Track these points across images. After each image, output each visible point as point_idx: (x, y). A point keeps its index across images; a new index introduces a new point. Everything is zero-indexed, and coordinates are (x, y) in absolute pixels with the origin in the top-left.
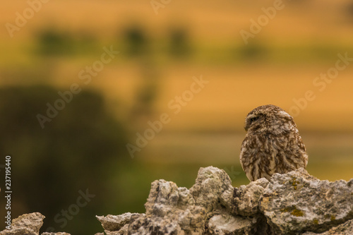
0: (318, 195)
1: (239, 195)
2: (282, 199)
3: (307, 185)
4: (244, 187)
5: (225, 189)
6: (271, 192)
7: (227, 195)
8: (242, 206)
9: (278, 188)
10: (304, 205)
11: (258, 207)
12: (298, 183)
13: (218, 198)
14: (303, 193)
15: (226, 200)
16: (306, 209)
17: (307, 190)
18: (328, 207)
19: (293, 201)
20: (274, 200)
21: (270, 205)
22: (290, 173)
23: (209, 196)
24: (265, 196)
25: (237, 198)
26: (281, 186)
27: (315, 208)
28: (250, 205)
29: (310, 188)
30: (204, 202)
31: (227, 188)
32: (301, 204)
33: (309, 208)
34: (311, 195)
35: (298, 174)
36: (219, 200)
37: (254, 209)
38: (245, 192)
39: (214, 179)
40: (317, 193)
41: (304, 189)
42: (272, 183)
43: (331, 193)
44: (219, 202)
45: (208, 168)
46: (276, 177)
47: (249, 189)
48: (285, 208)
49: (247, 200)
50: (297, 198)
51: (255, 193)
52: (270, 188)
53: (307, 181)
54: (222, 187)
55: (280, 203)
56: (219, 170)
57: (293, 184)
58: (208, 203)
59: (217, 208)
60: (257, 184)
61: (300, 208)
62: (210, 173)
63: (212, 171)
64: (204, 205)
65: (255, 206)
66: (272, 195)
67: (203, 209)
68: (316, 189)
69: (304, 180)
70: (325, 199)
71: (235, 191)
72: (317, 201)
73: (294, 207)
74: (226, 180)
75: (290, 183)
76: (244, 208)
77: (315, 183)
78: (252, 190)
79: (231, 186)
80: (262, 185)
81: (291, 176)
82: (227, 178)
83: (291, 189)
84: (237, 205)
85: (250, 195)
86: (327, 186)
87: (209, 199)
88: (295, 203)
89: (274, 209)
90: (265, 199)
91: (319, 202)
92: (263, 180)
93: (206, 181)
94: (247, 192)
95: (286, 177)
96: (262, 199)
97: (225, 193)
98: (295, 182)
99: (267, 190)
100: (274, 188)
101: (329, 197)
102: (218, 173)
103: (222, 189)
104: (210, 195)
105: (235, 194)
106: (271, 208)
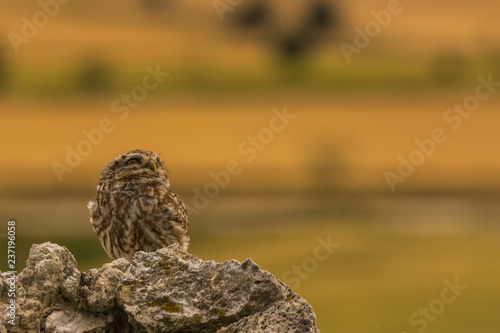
0: (201, 282)
1: (88, 283)
2: (150, 288)
3: (184, 267)
4: (95, 271)
5: (68, 275)
6: (133, 277)
7: (71, 283)
8: (92, 299)
9: (143, 272)
10: (181, 296)
11: (115, 299)
12: (172, 264)
13: (59, 288)
14: (179, 279)
15: (69, 290)
16: (183, 302)
17: (185, 274)
18: (214, 299)
19: (164, 290)
20: (138, 290)
21: (132, 297)
22: (160, 251)
23: (45, 285)
24: (126, 283)
25: (86, 287)
26: (147, 269)
27: (196, 300)
28: (104, 296)
29: (188, 272)
30: (39, 293)
31: (71, 273)
32: (176, 295)
33: (187, 300)
34: (191, 282)
35: (171, 251)
36: (61, 290)
37: (110, 302)
38: (97, 279)
39: (53, 261)
40: (199, 278)
41: (180, 274)
42: (135, 265)
43: (219, 279)
44: (60, 292)
45: (44, 245)
46: (140, 256)
47: (102, 274)
48: (153, 301)
49: (99, 289)
50: (170, 286)
51: (110, 279)
52: (133, 272)
53: (184, 262)
54: (64, 271)
55: (146, 294)
56: (59, 248)
57: (165, 266)
58: (44, 295)
59: (58, 301)
60: (113, 267)
61: (174, 300)
62: (46, 252)
63: (50, 249)
64: (39, 298)
65: (111, 297)
66: (135, 282)
67: (38, 302)
68: (197, 273)
69: (180, 260)
70: (211, 288)
71: (82, 276)
72: (199, 290)
73: (166, 299)
74: (70, 262)
75: (160, 264)
76: (95, 300)
77: (196, 265)
78: (106, 275)
79: (77, 271)
80: (120, 268)
81: (162, 256)
82: (71, 259)
83: (162, 274)
84: (85, 298)
85: (103, 281)
86: (212, 268)
87: (45, 289)
88: (166, 294)
89: (137, 303)
90: (126, 288)
91: (202, 291)
92: (123, 260)
93: (42, 263)
94: (100, 278)
95: (154, 257)
96: (120, 288)
97: (68, 280)
98: (167, 264)
99: (128, 275)
100: (138, 272)
101: (216, 284)
102: (57, 251)
103: (64, 274)
104: (47, 283)
105: (83, 281)
106: (134, 301)
